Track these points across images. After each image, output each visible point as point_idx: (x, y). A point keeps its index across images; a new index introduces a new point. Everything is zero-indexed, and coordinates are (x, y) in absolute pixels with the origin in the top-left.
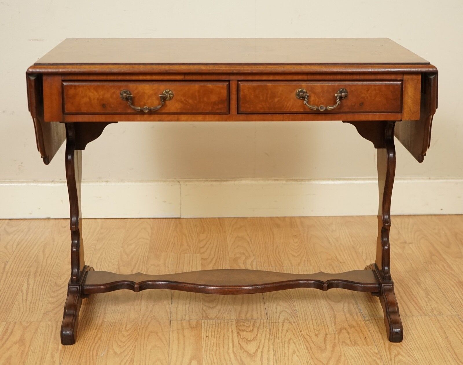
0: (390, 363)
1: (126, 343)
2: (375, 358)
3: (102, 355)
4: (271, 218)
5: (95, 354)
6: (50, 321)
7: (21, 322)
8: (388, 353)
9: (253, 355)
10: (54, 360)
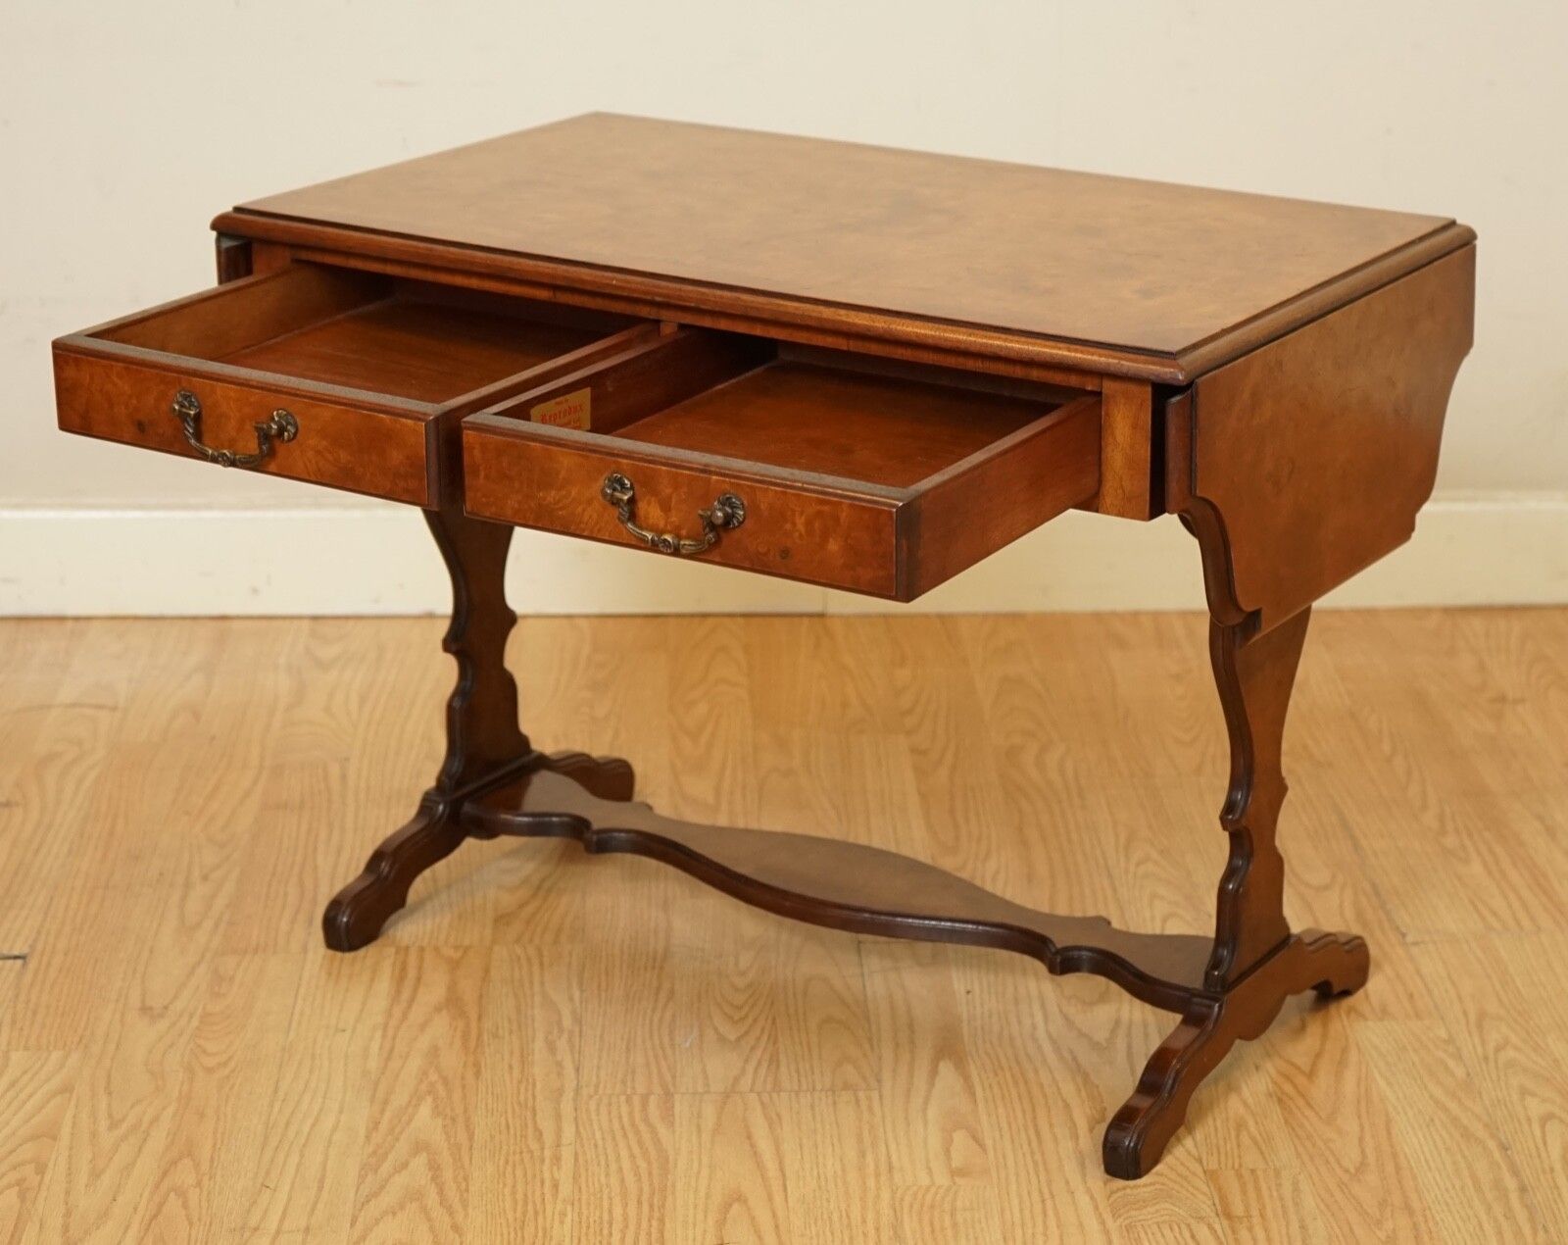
0: (1484, 1068)
1: (746, 1009)
2: (1441, 1054)
3: (688, 1044)
4: (1098, 617)
5: (666, 1040)
6: (518, 941)
7: (437, 949)
8: (1477, 1040)
9: (1105, 1045)
10: (559, 1058)
